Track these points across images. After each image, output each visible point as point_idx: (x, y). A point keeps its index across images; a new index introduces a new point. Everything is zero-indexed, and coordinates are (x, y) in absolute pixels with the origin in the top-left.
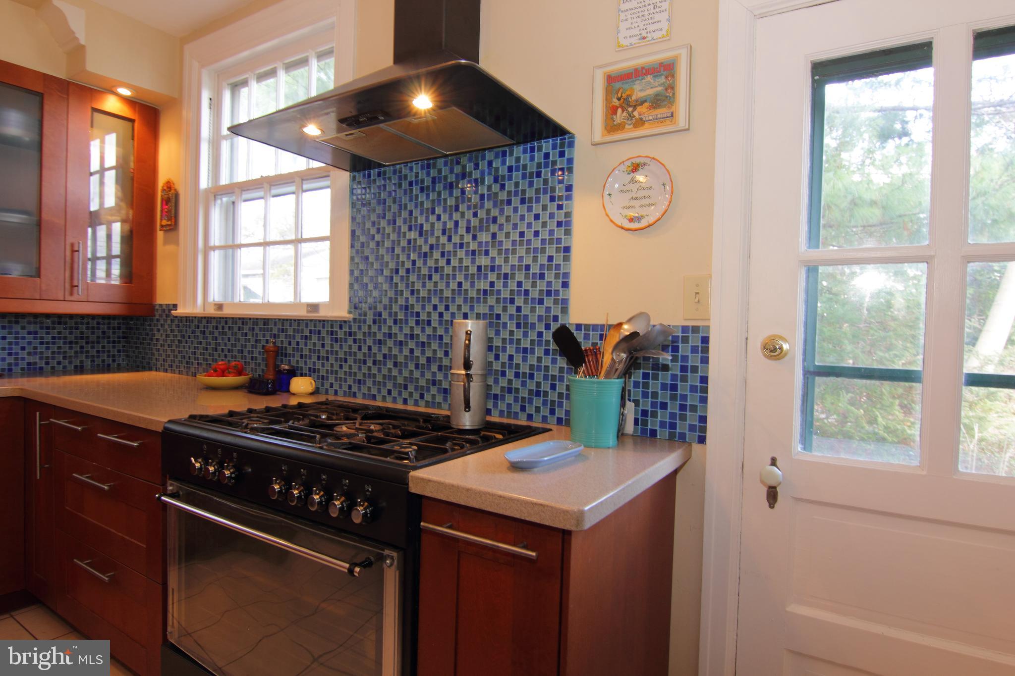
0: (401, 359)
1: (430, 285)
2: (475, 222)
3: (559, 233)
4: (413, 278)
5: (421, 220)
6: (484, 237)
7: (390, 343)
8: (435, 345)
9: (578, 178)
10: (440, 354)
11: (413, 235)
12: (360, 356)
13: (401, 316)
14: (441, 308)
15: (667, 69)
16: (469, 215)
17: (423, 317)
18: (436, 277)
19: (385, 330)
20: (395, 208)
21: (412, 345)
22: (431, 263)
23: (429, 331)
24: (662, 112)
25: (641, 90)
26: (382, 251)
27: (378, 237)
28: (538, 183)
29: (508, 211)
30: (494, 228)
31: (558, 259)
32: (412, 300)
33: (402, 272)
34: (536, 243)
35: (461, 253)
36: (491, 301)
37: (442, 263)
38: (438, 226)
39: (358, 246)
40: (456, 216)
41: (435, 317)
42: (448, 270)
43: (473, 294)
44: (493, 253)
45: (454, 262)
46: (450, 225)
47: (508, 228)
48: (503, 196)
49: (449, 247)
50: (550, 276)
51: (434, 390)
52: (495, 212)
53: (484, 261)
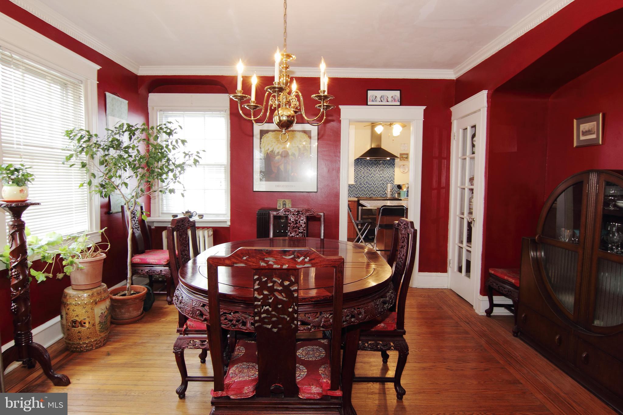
0: (365, 190)
1: (371, 179)
2: (380, 170)
3: (393, 172)
4: (368, 178)
5: (369, 169)
6: (381, 172)
7: (363, 188)
8: (372, 188)
9: (396, 165)
10: (373, 189)
11: (368, 171)
12: (356, 190)
13: (366, 183)
14: (374, 182)
15: (407, 154)
16: (379, 169)
17: (370, 184)
18: (372, 178)
19: (362, 186)
20: (364, 166)
21: (368, 188)
22: (372, 175)
23: (371, 186)
24: (407, 159)
25: (404, 156)
26: (361, 173)
27: (360, 171)
28: (390, 165)
29: (385, 169)
30: (383, 171)
31: (393, 176)
32: (368, 181)
33: (366, 177)
34: (390, 174)
35: (377, 174)
36: (383, 181)
37: (374, 175)
38: (373, 170)
39: (356, 172)
40: (376, 169)
41: (372, 183)
42: (375, 177)
43: (379, 180)
44: (383, 174)
45: (376, 176)
46: (375, 170)
47: (385, 171)
48: (384, 167)
49: (375, 173)
50: (392, 178)
51: (372, 195)
52: (383, 169)
53: (381, 176)
